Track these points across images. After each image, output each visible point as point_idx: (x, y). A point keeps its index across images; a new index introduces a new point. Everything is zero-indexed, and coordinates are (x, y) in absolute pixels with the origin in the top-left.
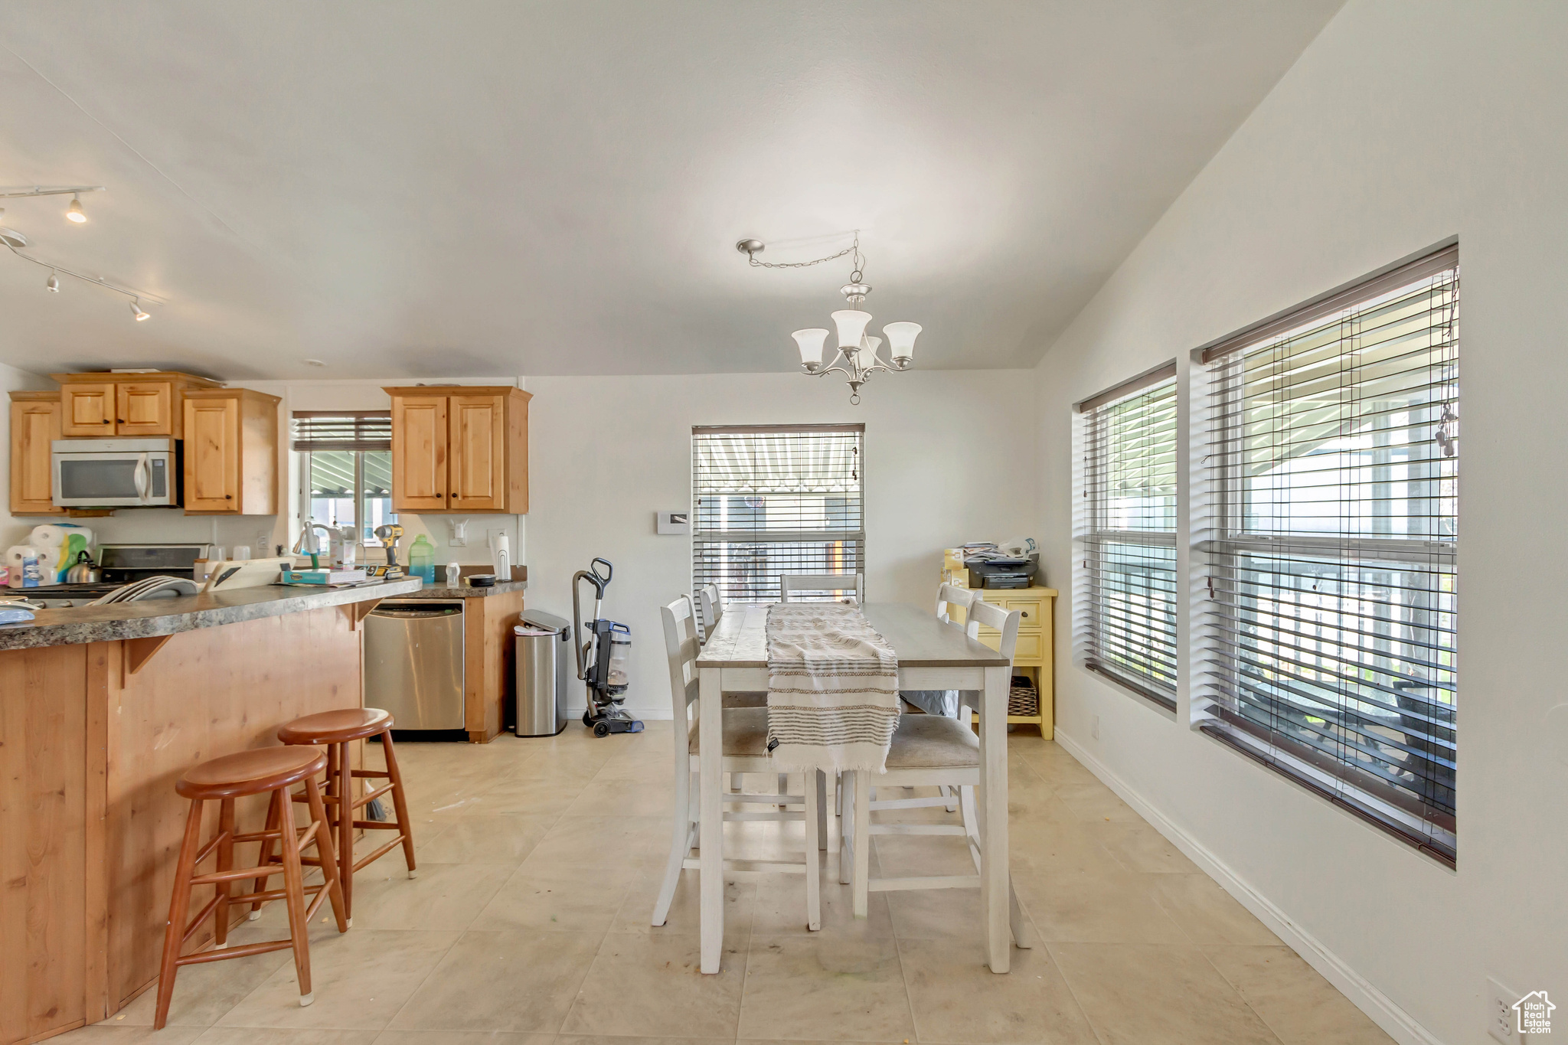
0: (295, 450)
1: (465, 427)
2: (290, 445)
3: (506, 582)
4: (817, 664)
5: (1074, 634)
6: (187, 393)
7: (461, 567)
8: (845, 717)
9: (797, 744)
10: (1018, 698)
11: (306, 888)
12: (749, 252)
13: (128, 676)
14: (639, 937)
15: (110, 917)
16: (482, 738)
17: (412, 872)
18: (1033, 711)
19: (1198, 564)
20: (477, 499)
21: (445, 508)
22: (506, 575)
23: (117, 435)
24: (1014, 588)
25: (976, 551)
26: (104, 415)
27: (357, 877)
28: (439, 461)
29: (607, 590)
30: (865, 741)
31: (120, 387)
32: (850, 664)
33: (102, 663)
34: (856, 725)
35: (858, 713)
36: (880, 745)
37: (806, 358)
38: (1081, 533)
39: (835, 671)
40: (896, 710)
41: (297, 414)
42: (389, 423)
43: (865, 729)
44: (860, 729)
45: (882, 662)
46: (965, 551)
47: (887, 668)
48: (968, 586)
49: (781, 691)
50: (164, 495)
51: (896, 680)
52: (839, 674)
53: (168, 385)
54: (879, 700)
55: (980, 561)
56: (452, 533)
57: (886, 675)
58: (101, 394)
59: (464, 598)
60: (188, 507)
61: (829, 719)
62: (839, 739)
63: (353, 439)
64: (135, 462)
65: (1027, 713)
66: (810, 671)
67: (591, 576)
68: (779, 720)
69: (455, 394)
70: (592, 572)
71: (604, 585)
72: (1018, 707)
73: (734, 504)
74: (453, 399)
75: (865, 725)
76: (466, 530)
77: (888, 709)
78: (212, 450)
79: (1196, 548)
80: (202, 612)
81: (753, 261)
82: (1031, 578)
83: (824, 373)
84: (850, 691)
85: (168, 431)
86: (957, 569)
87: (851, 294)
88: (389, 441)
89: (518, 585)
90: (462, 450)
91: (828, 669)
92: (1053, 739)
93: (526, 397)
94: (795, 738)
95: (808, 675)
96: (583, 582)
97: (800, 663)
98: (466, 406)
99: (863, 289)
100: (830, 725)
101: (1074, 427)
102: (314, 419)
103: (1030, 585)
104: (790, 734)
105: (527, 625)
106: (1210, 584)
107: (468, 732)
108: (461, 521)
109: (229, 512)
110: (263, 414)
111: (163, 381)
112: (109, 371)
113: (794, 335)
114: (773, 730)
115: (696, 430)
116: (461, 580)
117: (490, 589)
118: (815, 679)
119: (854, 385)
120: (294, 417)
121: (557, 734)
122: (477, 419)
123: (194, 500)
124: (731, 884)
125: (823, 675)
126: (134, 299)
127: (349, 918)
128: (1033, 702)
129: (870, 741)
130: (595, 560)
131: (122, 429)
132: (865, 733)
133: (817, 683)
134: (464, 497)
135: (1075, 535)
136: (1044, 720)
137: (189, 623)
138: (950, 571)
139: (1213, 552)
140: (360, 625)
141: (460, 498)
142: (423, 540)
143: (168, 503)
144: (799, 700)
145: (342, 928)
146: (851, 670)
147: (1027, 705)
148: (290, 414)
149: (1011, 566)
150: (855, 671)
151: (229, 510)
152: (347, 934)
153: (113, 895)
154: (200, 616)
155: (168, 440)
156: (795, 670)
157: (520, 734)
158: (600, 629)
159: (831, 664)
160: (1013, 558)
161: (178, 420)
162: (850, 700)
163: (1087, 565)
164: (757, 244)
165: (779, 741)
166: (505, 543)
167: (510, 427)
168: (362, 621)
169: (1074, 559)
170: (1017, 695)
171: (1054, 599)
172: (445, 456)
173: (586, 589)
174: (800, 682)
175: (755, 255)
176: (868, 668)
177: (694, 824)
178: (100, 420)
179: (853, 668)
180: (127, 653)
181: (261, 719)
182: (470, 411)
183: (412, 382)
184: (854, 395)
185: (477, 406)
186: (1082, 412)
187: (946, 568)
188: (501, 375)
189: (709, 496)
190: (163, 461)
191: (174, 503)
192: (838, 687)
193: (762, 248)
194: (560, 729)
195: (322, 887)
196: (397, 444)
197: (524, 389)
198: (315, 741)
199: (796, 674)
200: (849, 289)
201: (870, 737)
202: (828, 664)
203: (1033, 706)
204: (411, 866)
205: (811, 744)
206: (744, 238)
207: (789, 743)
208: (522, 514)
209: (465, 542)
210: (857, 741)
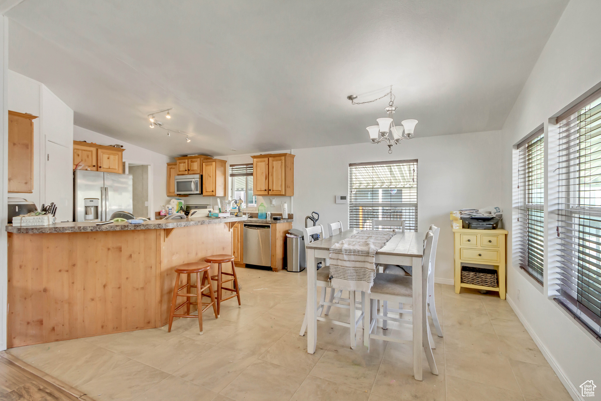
0: (230, 177)
1: (273, 167)
2: (229, 175)
3: (286, 219)
4: (346, 251)
5: (513, 252)
6: (204, 161)
7: (271, 213)
8: (356, 271)
9: (339, 279)
10: (487, 279)
11: (202, 303)
12: (352, 99)
13: (166, 239)
14: (294, 338)
15: (161, 301)
16: (276, 270)
17: (240, 306)
18: (495, 285)
19: (553, 220)
20: (277, 191)
21: (267, 194)
22: (286, 217)
23: (188, 174)
24: (485, 229)
25: (466, 212)
26: (185, 169)
27: (222, 303)
28: (266, 179)
29: (317, 223)
30: (364, 280)
31: (189, 160)
32: (358, 251)
33: (160, 235)
34: (361, 274)
35: (361, 270)
36: (368, 282)
37: (372, 137)
38: (517, 205)
39: (352, 254)
40: (374, 270)
41: (231, 166)
42: (252, 167)
43: (364, 276)
44: (362, 276)
45: (370, 252)
46: (461, 212)
47: (371, 254)
48: (462, 227)
49: (334, 259)
50: (198, 191)
51: (374, 259)
52: (354, 255)
53: (199, 159)
54: (368, 266)
55: (469, 217)
56: (271, 202)
57: (370, 256)
58: (185, 163)
59: (271, 224)
60: (204, 194)
61: (350, 271)
62: (353, 278)
63: (245, 173)
64: (191, 181)
65: (491, 286)
66: (343, 253)
67: (311, 218)
68: (333, 269)
69: (271, 157)
70: (312, 217)
71: (316, 221)
72: (487, 283)
73: (384, 192)
74: (270, 158)
75: (364, 274)
76: (275, 201)
77: (371, 269)
78: (209, 177)
79: (552, 212)
80: (179, 223)
81: (353, 103)
82: (495, 225)
83: (378, 142)
84: (358, 261)
85: (199, 172)
86: (456, 220)
87: (389, 111)
88: (252, 173)
89: (289, 220)
90: (272, 175)
91: (350, 252)
92: (506, 299)
93: (293, 156)
94: (339, 276)
95: (343, 254)
96: (309, 220)
97: (340, 250)
98: (273, 161)
99: (394, 109)
100: (350, 273)
101: (513, 156)
102: (236, 167)
103: (494, 228)
104: (337, 275)
105: (291, 234)
106: (558, 230)
107: (272, 268)
108: (274, 198)
109: (213, 196)
110: (222, 166)
111: (198, 158)
112: (187, 156)
113: (367, 128)
114: (331, 273)
115: (351, 165)
116: (271, 218)
117: (278, 221)
118: (345, 256)
119: (389, 146)
120: (230, 167)
121: (299, 272)
122: (277, 165)
123: (205, 192)
124: (332, 328)
125: (348, 255)
126: (186, 136)
127: (218, 314)
128: (495, 281)
129: (366, 281)
130: (313, 212)
131: (190, 172)
132: (364, 277)
133: (346, 257)
134: (273, 191)
135: (514, 206)
136: (501, 289)
137: (176, 225)
138: (453, 221)
139: (559, 215)
140: (232, 230)
141: (272, 191)
142: (262, 204)
143: (199, 193)
144: (340, 263)
145: (217, 317)
146: (358, 254)
147: (491, 282)
148: (229, 166)
149: (485, 220)
150: (360, 254)
151: (213, 195)
152: (218, 319)
153: (162, 296)
154: (179, 224)
155: (199, 175)
156: (339, 252)
157: (288, 270)
158: (314, 237)
159: (351, 251)
160: (486, 216)
161: (201, 169)
162: (358, 265)
163: (520, 220)
164: (355, 96)
165: (333, 277)
166: (286, 206)
167: (287, 167)
168: (232, 228)
169: (514, 217)
170: (486, 277)
171: (506, 235)
172: (267, 177)
173: (310, 222)
174: (340, 257)
175: (354, 100)
176: (365, 254)
177: (322, 305)
178: (185, 170)
179: (359, 253)
180: (166, 233)
181: (202, 255)
182: (274, 162)
183: (258, 154)
184: (390, 150)
185: (277, 160)
186: (518, 149)
187: (451, 219)
188: (285, 149)
189: (372, 189)
190: (198, 181)
191: (200, 193)
192: (354, 260)
193: (356, 97)
194: (301, 270)
195: (209, 304)
196: (254, 174)
197: (293, 154)
198: (212, 262)
199: (339, 253)
200: (387, 109)
201: (366, 279)
202: (350, 251)
203: (495, 283)
204: (240, 304)
205: (343, 279)
206: (349, 95)
207: (337, 278)
208: (292, 196)
209: (275, 205)
210: (361, 280)
